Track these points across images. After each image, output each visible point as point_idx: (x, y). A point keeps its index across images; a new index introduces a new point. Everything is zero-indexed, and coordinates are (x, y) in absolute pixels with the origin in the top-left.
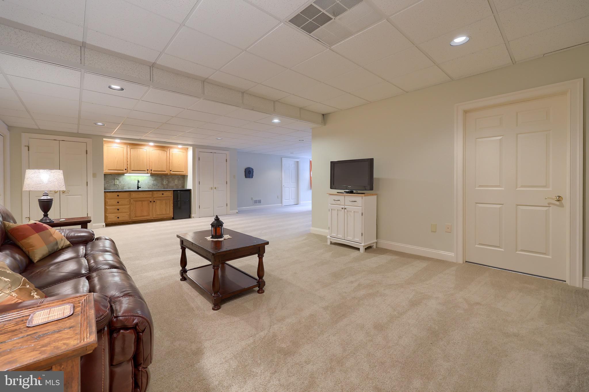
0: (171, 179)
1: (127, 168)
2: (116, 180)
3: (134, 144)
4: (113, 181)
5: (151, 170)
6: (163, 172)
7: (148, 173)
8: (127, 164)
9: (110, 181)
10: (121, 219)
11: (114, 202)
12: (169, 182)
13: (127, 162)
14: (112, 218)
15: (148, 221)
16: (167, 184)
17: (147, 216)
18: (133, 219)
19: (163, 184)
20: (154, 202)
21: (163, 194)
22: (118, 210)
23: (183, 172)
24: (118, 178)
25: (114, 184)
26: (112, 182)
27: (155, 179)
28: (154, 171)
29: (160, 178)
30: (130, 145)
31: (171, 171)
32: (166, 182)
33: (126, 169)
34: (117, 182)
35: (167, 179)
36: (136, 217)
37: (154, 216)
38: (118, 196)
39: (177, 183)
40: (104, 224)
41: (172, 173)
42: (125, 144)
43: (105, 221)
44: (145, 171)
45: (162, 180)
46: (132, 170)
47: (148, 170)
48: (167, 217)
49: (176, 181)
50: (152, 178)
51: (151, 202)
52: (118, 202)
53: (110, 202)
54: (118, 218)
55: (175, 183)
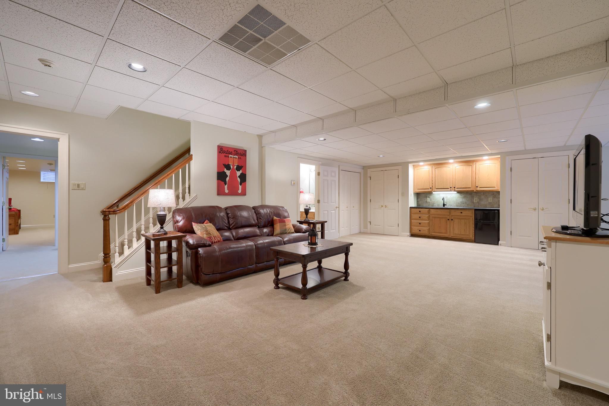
0: (483, 197)
1: (432, 186)
2: (427, 198)
3: (439, 164)
4: (425, 198)
5: (454, 187)
6: (468, 189)
7: (451, 191)
8: (432, 183)
9: (423, 199)
10: (422, 233)
11: (417, 216)
12: (480, 199)
13: (432, 181)
14: (416, 230)
15: (448, 238)
16: (478, 202)
17: (444, 233)
18: (432, 234)
19: (473, 203)
20: (452, 220)
21: (461, 213)
22: (420, 224)
23: (495, 187)
24: (429, 196)
25: (426, 202)
26: (424, 200)
27: (465, 196)
28: (457, 188)
29: (470, 196)
30: (434, 165)
31: (477, 187)
32: (477, 200)
33: (431, 188)
34: (428, 200)
35: (478, 197)
36: (434, 232)
37: (452, 235)
38: (420, 211)
39: (491, 201)
40: (409, 234)
41: (478, 189)
42: (430, 164)
43: (411, 231)
44: (448, 188)
45: (473, 197)
46: (436, 189)
47: (451, 188)
48: (467, 239)
49: (490, 199)
50: (460, 196)
51: (448, 220)
52: (420, 217)
53: (414, 216)
54: (420, 231)
55: (489, 201)
